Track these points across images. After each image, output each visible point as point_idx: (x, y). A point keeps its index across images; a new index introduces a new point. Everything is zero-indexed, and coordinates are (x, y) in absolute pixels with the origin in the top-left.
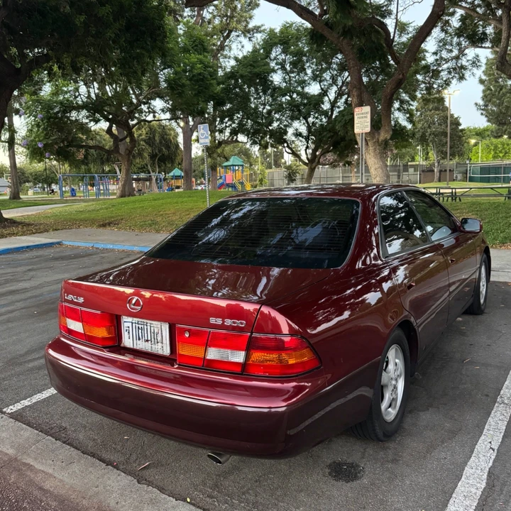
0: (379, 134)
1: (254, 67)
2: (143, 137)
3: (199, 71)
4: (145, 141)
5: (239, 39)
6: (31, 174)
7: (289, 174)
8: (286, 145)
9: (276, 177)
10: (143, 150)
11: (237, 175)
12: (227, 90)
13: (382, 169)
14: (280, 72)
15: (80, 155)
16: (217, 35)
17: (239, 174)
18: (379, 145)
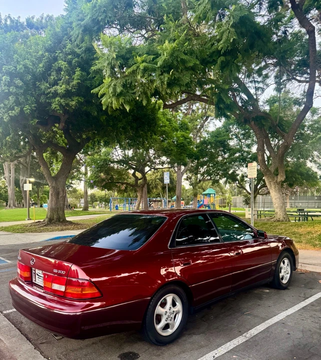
0: (277, 178)
1: (218, 137)
2: (158, 177)
3: (181, 142)
4: (159, 179)
5: (213, 121)
6: (99, 197)
7: (246, 200)
8: (237, 182)
9: (238, 201)
10: (158, 184)
11: (211, 200)
12: (201, 151)
13: (279, 199)
14: (235, 139)
15: (123, 187)
16: (200, 119)
17: (212, 199)
18: (278, 184)
